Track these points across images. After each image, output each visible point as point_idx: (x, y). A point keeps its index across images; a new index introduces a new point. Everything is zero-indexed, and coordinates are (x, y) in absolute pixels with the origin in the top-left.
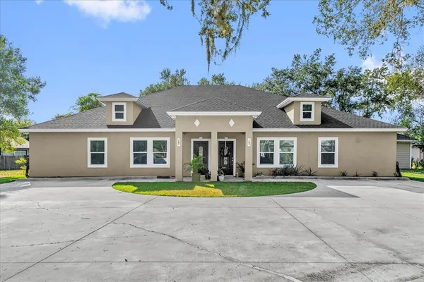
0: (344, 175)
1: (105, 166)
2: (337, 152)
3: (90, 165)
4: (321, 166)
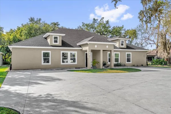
1: (50, 63)
2: (131, 58)
3: (43, 64)
4: (127, 63)
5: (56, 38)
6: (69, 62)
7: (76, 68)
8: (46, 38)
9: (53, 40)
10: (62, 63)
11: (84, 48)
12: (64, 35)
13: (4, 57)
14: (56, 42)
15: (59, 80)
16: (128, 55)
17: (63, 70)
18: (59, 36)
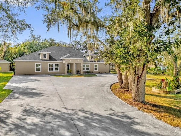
0: (99, 73)
1: (41, 71)
2: (98, 68)
3: (36, 71)
4: (94, 71)
5: (45, 55)
6: (54, 70)
7: (58, 74)
8: (39, 54)
9: (43, 56)
10: (49, 71)
11: (64, 62)
12: (50, 53)
13: (11, 65)
14: (45, 57)
15: (39, 81)
16: (96, 66)
17: (48, 76)
18: (47, 53)
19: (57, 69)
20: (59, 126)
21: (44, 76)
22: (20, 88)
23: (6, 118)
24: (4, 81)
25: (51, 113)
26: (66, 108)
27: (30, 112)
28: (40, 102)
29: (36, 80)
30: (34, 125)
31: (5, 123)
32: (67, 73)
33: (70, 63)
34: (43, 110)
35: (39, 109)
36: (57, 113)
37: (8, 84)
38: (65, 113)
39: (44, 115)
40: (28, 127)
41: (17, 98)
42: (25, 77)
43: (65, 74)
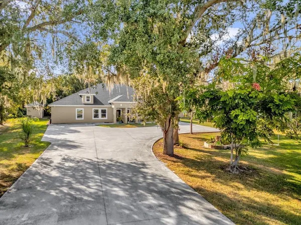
1: (83, 119)
3: (77, 119)
5: (88, 97)
6: (100, 118)
8: (81, 96)
9: (86, 99)
10: (93, 118)
11: (113, 106)
14: (88, 100)
15: (79, 132)
17: (92, 125)
18: (91, 95)
19: (104, 116)
20: (87, 168)
21: (87, 125)
22: (59, 140)
23: (50, 163)
24: (40, 132)
25: (84, 161)
26: (97, 158)
27: (68, 160)
28: (77, 153)
29: (75, 131)
30: (70, 167)
31: (50, 165)
32: (117, 121)
33: (122, 109)
34: (78, 159)
35: (75, 158)
36: (89, 161)
37: (45, 135)
38: (95, 161)
39: (78, 162)
40: (66, 168)
41: (56, 149)
42: (64, 127)
43: (114, 123)
